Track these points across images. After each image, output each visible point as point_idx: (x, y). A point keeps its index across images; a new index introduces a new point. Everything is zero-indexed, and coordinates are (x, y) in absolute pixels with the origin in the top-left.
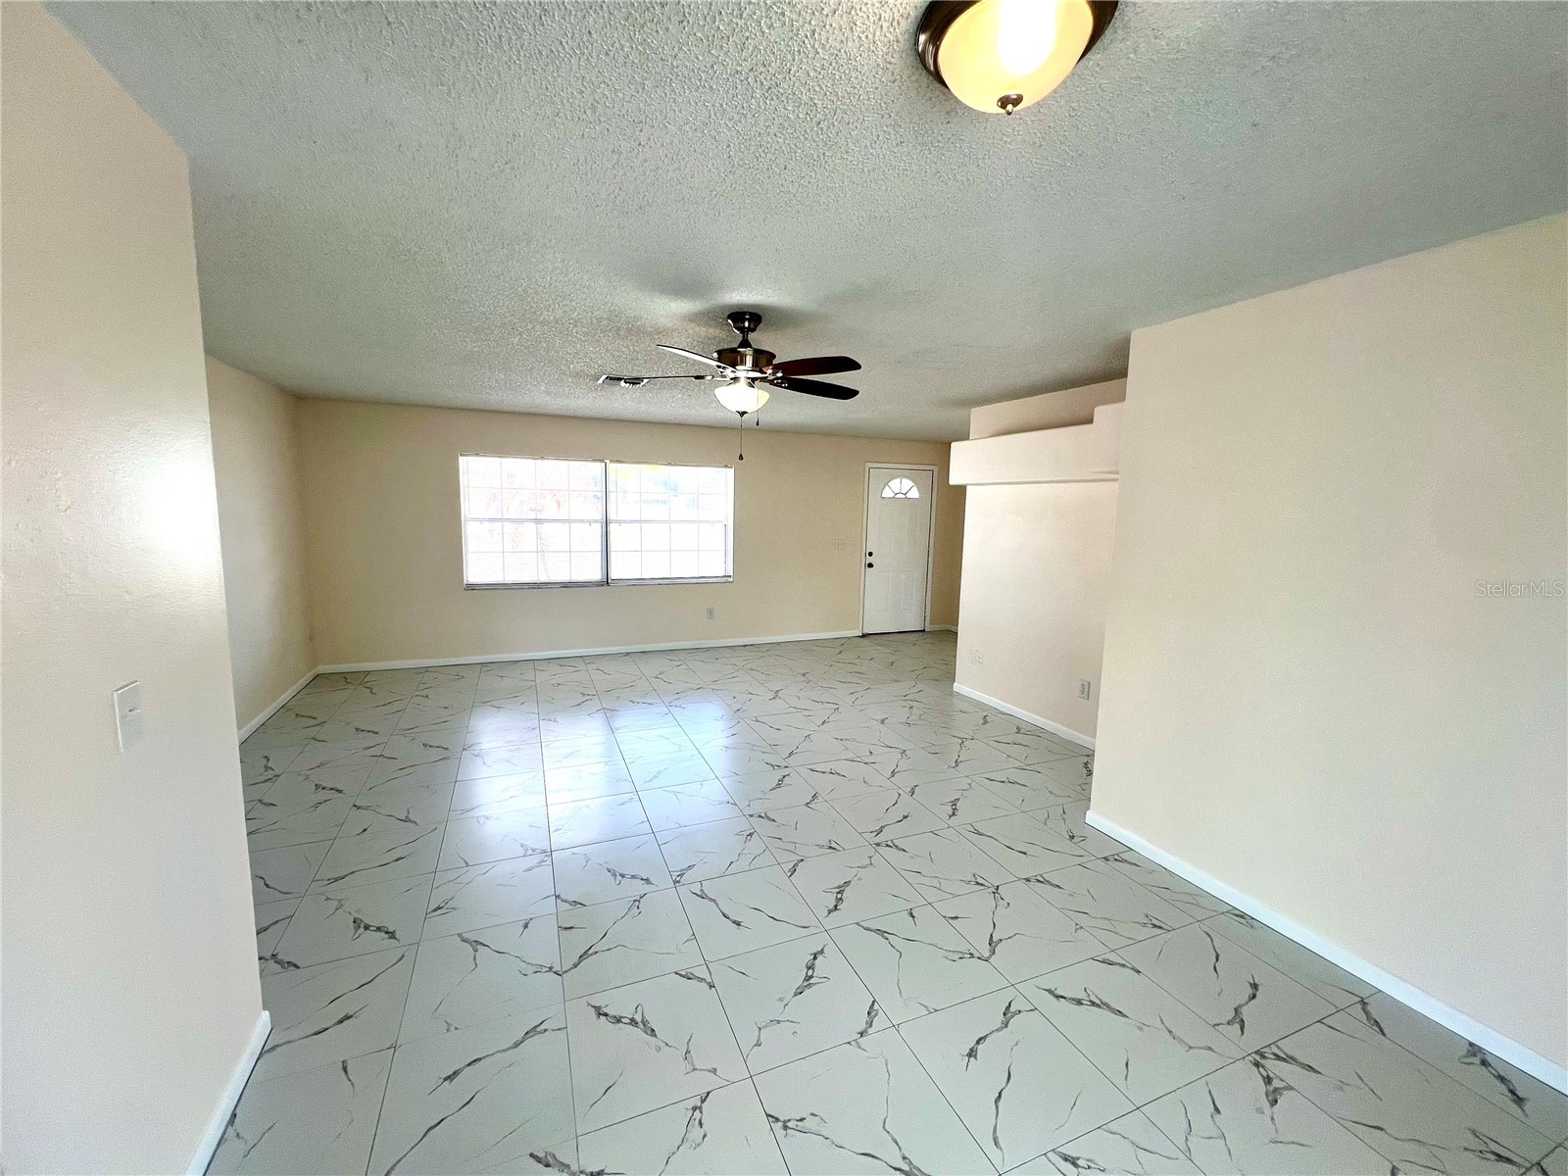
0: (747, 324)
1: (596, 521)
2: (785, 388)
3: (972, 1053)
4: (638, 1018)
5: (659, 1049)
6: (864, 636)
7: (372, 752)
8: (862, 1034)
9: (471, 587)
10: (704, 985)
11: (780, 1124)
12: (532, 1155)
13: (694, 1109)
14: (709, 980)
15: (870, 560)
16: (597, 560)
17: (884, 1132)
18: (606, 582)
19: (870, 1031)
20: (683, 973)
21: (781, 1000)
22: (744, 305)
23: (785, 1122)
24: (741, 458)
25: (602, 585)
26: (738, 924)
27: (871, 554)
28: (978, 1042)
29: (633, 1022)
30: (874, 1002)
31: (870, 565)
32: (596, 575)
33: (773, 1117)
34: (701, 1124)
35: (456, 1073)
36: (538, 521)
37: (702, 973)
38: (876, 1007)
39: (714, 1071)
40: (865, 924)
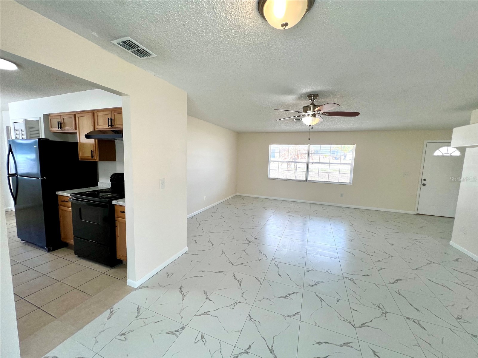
0: (313, 98)
1: (305, 162)
2: (328, 115)
3: (319, 343)
4: (240, 281)
5: (239, 288)
6: (417, 214)
7: (234, 212)
8: (289, 316)
9: (270, 179)
10: (259, 283)
11: (250, 318)
12: (204, 290)
13: (236, 303)
14: (261, 283)
15: (423, 182)
16: (304, 174)
17: (273, 338)
18: (307, 181)
19: (292, 317)
20: (257, 278)
21: (274, 296)
22: (310, 92)
23: (251, 318)
24: (309, 139)
25: (304, 182)
26: (280, 275)
27: (425, 180)
28: (325, 342)
29: (239, 281)
30: (300, 312)
31: (424, 185)
32: (304, 179)
33: (250, 315)
34: (234, 306)
35: (204, 271)
36: (295, 162)
37: (261, 280)
38: (300, 313)
39: (246, 299)
40: (317, 294)
